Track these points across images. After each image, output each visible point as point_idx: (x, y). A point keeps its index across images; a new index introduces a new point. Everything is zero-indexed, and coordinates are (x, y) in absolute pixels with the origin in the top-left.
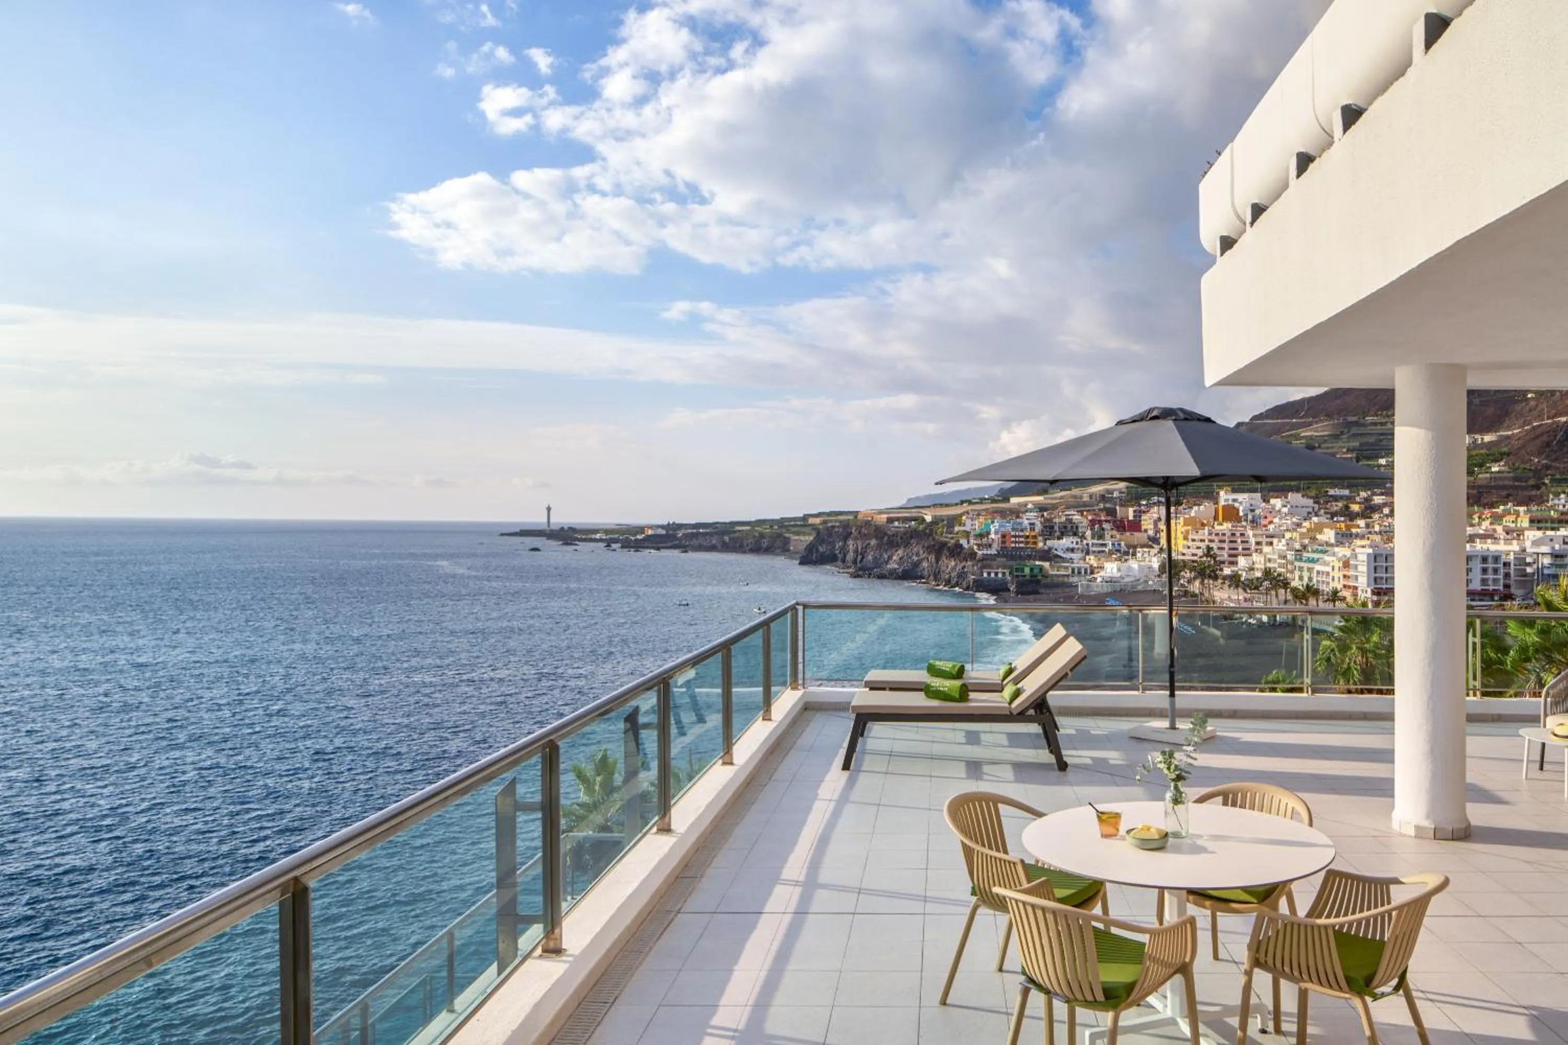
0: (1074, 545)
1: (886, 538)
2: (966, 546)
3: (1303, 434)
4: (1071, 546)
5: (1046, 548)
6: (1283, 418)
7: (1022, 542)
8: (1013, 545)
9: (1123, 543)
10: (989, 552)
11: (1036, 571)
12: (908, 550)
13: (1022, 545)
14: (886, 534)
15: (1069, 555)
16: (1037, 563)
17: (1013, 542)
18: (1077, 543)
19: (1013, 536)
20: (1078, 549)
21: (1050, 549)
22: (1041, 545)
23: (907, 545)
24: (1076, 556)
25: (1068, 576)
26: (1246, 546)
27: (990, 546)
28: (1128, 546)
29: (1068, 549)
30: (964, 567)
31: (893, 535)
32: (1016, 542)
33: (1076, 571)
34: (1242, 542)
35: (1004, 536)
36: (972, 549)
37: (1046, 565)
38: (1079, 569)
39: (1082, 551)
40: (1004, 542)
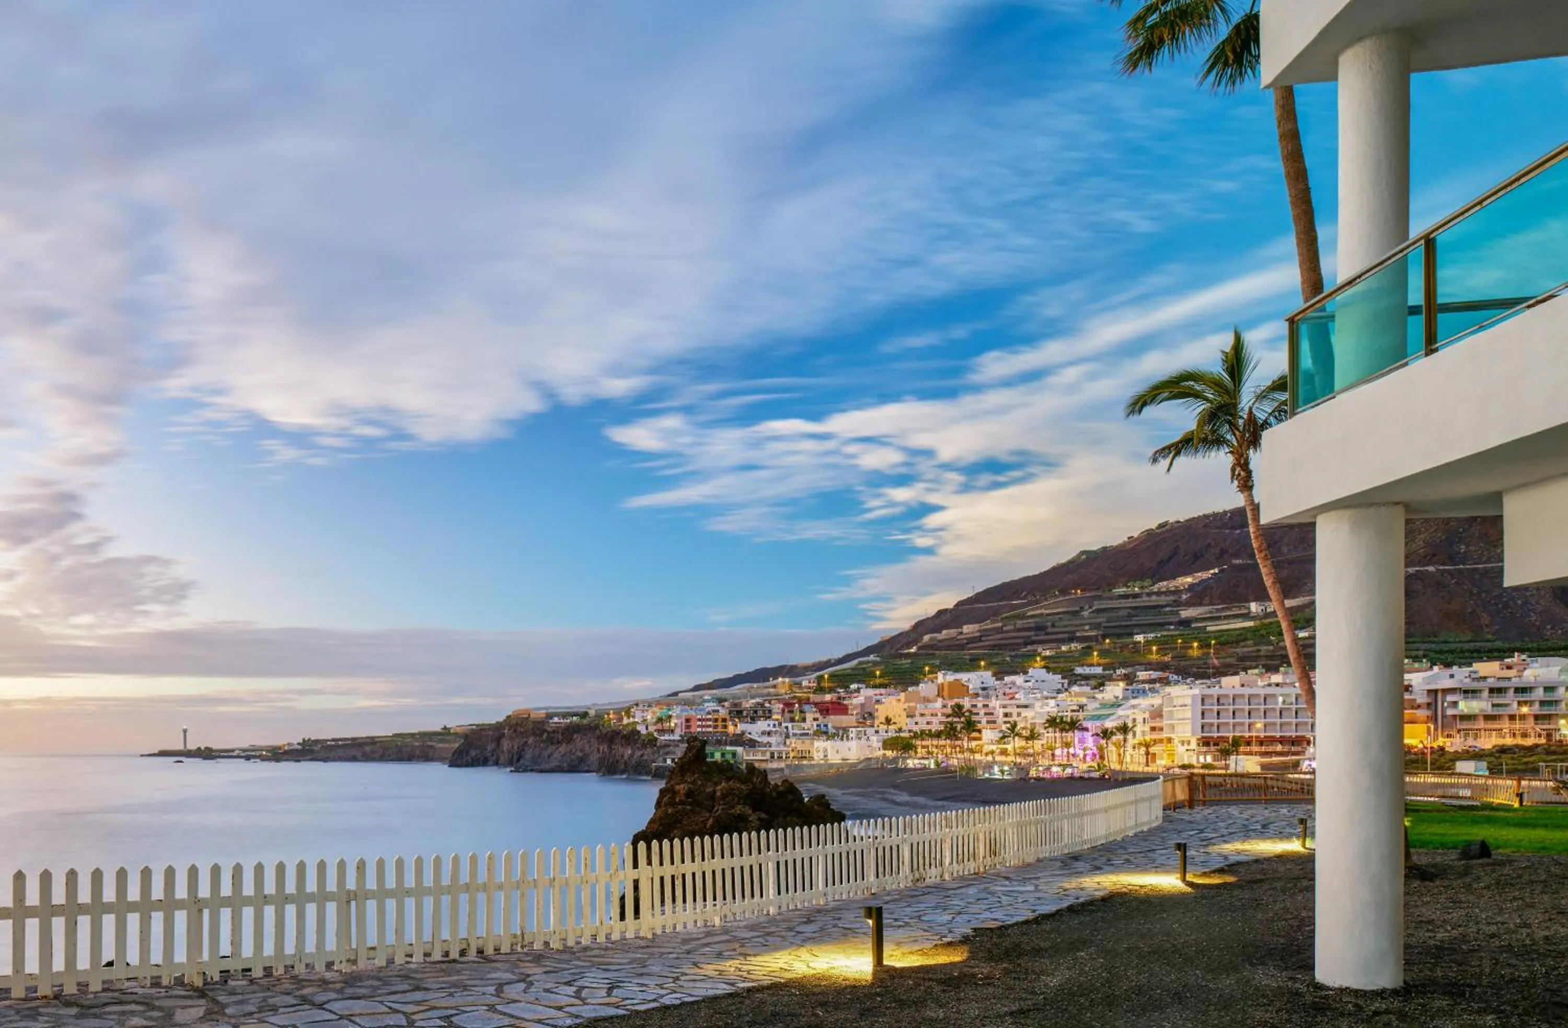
0: (771, 728)
1: (545, 735)
2: (644, 732)
3: (1029, 614)
4: (768, 729)
5: (739, 732)
6: (998, 601)
7: (709, 726)
8: (699, 729)
9: (830, 726)
10: (672, 738)
11: (729, 757)
12: (570, 747)
13: (710, 729)
14: (545, 731)
15: (765, 739)
16: (728, 748)
17: (699, 726)
18: (774, 725)
19: (699, 720)
20: (776, 732)
21: (743, 733)
22: (731, 729)
23: (569, 740)
24: (773, 740)
25: (766, 760)
26: (990, 718)
27: (672, 731)
28: (837, 729)
29: (763, 733)
30: (642, 756)
31: (554, 732)
32: (702, 726)
33: (776, 755)
34: (986, 714)
35: (688, 720)
36: (652, 735)
37: (739, 750)
38: (780, 752)
39: (781, 734)
40: (688, 727)
